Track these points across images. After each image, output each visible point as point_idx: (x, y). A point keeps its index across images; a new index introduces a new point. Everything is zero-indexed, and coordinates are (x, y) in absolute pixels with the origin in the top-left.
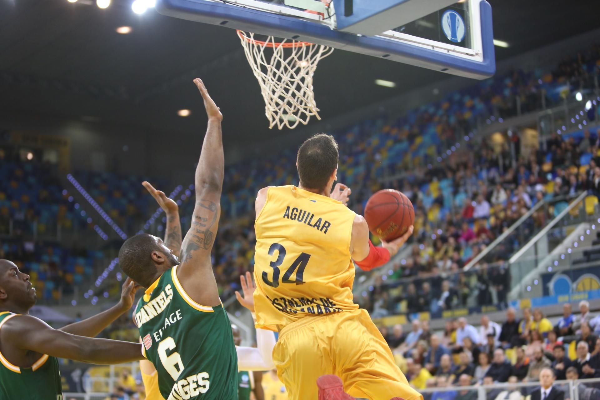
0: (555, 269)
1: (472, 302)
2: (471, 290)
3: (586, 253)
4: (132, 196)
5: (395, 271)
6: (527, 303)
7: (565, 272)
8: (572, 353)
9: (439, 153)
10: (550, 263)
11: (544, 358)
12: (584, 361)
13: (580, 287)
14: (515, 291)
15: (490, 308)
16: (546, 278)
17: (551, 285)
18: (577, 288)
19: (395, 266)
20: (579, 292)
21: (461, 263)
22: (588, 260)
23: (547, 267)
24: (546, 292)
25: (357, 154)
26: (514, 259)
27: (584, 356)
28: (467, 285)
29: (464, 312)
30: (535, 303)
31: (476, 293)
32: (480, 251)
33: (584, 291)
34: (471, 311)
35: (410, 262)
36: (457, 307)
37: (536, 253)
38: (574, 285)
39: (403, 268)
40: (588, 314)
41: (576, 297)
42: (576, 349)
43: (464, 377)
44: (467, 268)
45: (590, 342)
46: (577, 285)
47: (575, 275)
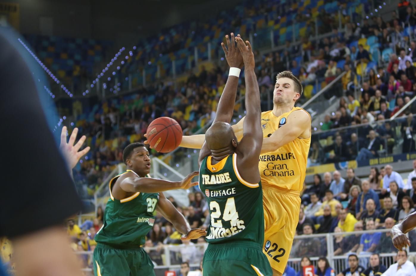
1: (397, 150)
2: (397, 139)
4: (78, 57)
5: (326, 123)
9: (367, 11)
15: (413, 155)
19: (326, 117)
21: (388, 114)
25: (289, 13)
29: (390, 159)
31: (401, 142)
32: (405, 103)
34: (396, 159)
35: (338, 114)
36: (384, 155)
39: (333, 120)
43: (389, 219)
44: (392, 118)
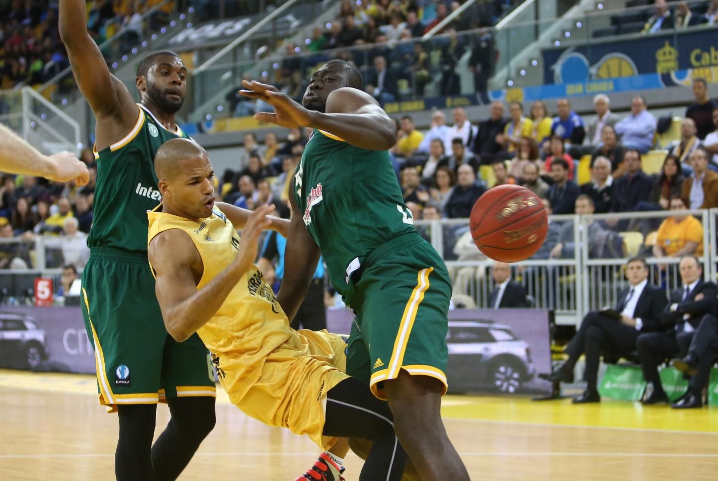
0: (566, 44)
1: (431, 90)
2: (432, 72)
3: (615, 20)
5: (315, 40)
6: (519, 94)
7: (581, 49)
8: (583, 173)
10: (558, 35)
11: (540, 181)
12: (602, 187)
13: (603, 73)
14: (499, 77)
15: (458, 101)
16: (550, 56)
17: (558, 68)
18: (598, 75)
19: (316, 31)
20: (600, 79)
21: (418, 30)
22: (617, 32)
23: (553, 41)
24: (549, 77)
26: (502, 24)
27: (604, 179)
28: (426, 64)
29: (419, 105)
30: (529, 95)
31: (438, 77)
33: (609, 79)
34: (428, 106)
35: (338, 25)
36: (408, 98)
37: (537, 17)
38: (593, 70)
39: (328, 35)
40: (608, 115)
41: (594, 87)
42: (591, 166)
44: (427, 36)
45: (612, 157)
46: (599, 68)
47: (595, 53)
